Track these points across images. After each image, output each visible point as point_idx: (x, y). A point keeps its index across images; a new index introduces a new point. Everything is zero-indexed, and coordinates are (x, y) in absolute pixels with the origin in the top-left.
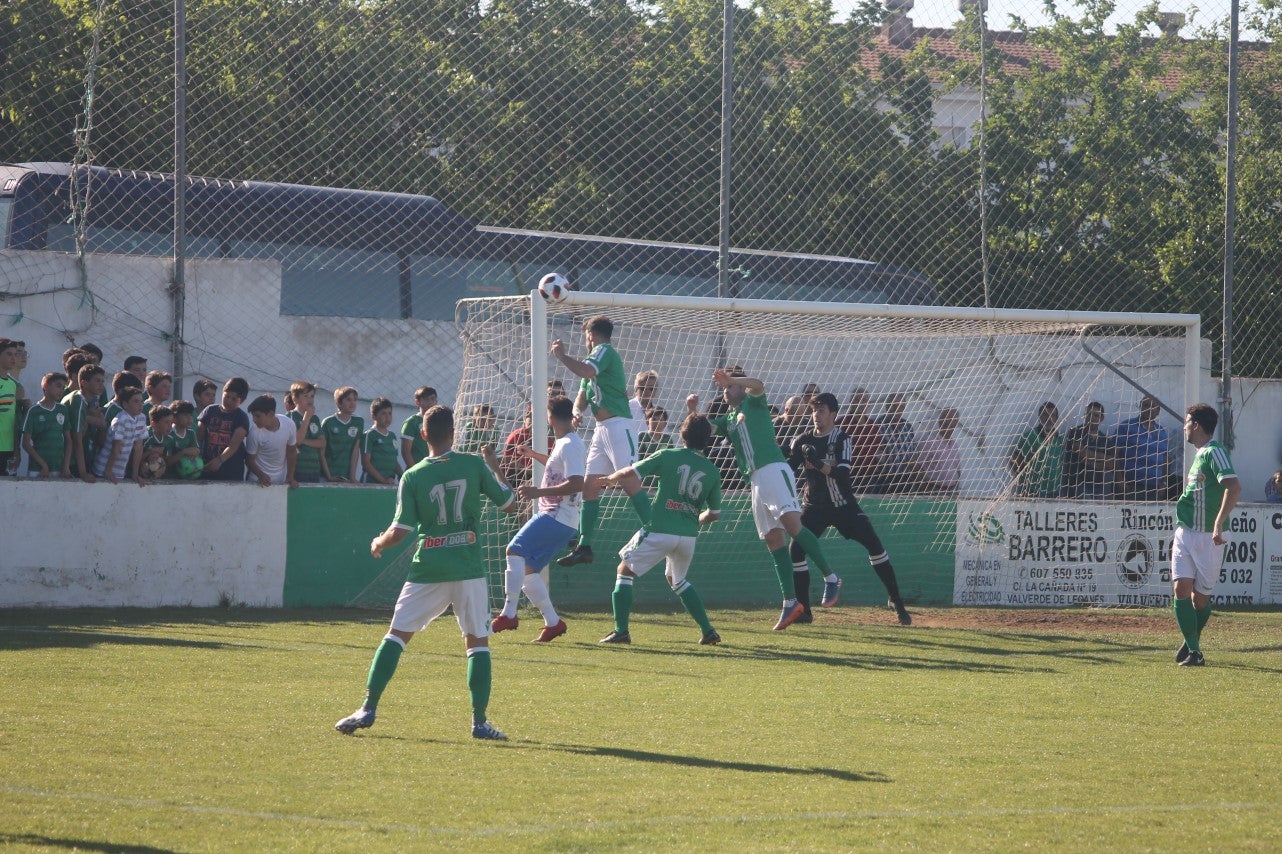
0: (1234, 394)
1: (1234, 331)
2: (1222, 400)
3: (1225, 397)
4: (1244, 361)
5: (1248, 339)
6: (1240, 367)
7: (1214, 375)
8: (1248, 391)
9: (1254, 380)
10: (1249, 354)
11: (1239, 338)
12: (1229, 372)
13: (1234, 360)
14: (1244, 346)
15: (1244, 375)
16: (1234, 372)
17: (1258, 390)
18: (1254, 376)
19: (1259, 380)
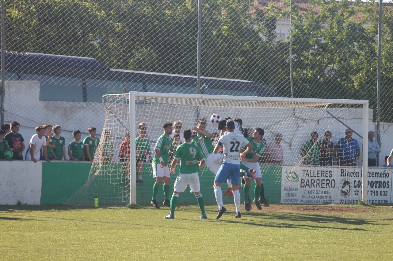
0: (381, 128)
1: (381, 106)
2: (376, 130)
3: (378, 129)
4: (385, 117)
5: (386, 109)
6: (383, 119)
7: (374, 121)
8: (386, 127)
9: (388, 123)
10: (386, 114)
11: (383, 109)
12: (379, 120)
13: (381, 116)
14: (385, 111)
15: (385, 121)
16: (381, 121)
17: (390, 127)
18: (388, 122)
19: (390, 123)
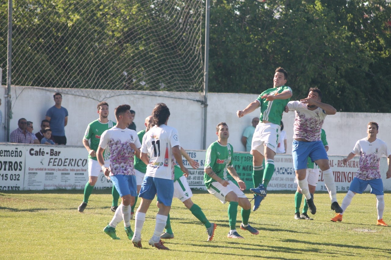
0: (12, 93)
1: (12, 64)
2: (6, 96)
3: (8, 94)
4: (17, 78)
5: (19, 69)
6: (15, 81)
7: (2, 84)
8: (19, 92)
9: (22, 87)
10: (19, 75)
11: (15, 68)
12: (10, 83)
13: (12, 78)
14: (17, 71)
15: (17, 84)
16: (12, 83)
17: (23, 92)
18: (22, 85)
19: (24, 87)
